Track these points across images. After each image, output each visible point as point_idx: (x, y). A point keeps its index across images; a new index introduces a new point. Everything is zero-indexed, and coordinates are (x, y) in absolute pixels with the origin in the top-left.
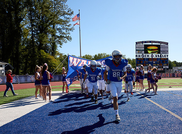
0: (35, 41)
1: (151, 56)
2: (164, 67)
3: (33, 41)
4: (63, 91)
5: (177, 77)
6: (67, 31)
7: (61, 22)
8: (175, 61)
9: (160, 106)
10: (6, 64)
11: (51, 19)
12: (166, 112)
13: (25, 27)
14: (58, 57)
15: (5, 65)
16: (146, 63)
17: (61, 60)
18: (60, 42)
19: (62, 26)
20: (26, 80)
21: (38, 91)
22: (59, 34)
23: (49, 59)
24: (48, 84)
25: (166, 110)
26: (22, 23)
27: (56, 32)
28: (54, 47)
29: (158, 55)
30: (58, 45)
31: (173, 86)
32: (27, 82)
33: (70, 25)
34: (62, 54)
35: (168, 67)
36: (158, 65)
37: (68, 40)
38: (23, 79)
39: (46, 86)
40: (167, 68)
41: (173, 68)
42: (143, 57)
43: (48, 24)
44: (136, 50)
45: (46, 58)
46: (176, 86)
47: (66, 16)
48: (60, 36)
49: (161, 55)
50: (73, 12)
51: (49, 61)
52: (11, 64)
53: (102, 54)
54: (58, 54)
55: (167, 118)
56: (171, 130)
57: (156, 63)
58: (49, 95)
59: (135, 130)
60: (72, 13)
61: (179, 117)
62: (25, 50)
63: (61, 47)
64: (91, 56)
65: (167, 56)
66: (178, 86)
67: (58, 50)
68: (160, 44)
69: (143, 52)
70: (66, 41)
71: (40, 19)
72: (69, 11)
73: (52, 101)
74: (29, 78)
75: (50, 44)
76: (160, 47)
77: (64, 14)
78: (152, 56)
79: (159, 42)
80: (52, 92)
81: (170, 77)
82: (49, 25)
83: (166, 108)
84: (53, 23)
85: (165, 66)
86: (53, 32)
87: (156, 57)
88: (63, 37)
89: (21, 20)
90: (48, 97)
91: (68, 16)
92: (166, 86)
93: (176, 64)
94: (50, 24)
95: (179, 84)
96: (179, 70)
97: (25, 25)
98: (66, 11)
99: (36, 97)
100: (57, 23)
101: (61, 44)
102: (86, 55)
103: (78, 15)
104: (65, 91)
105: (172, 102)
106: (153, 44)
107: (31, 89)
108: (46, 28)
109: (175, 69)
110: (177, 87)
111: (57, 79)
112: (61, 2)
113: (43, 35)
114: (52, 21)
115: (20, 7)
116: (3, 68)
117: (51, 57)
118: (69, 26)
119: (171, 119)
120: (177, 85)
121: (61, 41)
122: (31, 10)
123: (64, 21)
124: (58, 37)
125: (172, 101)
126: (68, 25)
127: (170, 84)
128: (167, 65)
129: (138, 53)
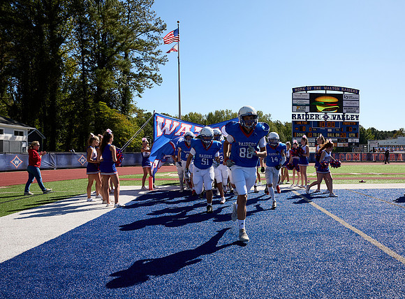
0: (89, 83)
1: (324, 117)
2: (350, 141)
3: (84, 85)
4: (143, 185)
5: (377, 160)
6: (153, 63)
7: (141, 45)
8: (373, 129)
9: (341, 221)
10: (31, 130)
11: (121, 39)
12: (352, 232)
13: (69, 55)
14: (134, 116)
15: (29, 132)
16: (313, 132)
17: (140, 124)
18: (138, 86)
19: (143, 54)
20: (70, 163)
21: (94, 185)
22: (137, 69)
23: (115, 120)
24: (113, 171)
25: (353, 229)
26: (63, 47)
27: (131, 67)
28: (126, 96)
29: (339, 116)
30: (135, 93)
31: (369, 179)
32: (72, 166)
33: (159, 52)
34: (143, 111)
35: (357, 141)
36: (338, 135)
37: (155, 82)
38: (63, 161)
39: (109, 176)
40: (355, 143)
41: (369, 142)
42: (306, 119)
43: (115, 49)
44: (293, 105)
45: (110, 119)
46: (374, 179)
47: (151, 33)
48: (138, 73)
49: (343, 116)
50: (165, 25)
51: (116, 125)
52: (40, 130)
53: (222, 112)
54: (134, 110)
55: (355, 246)
56: (363, 271)
57: (334, 132)
58: (115, 193)
59: (288, 269)
60: (164, 28)
61: (380, 245)
62: (68, 101)
63: (140, 96)
64: (200, 116)
65: (357, 117)
66: (379, 179)
67: (134, 103)
68: (342, 93)
69: (307, 108)
70: (150, 83)
71: (99, 38)
72: (157, 24)
73: (120, 207)
74: (76, 159)
75: (119, 90)
76: (343, 99)
77: (148, 29)
78: (326, 117)
79: (340, 89)
80: (121, 188)
81: (361, 161)
82: (116, 51)
83: (353, 226)
84: (125, 48)
85: (352, 137)
86: (125, 66)
87: (334, 118)
88: (146, 75)
89: (62, 40)
90: (112, 198)
91: (156, 34)
92: (353, 179)
93: (376, 135)
94: (119, 49)
95: (380, 176)
96: (381, 146)
97: (70, 51)
98: (152, 23)
99: (89, 198)
100: (134, 48)
101: (140, 91)
102: (191, 114)
103: (176, 32)
104: (147, 187)
105: (366, 212)
106: (328, 92)
107: (80, 181)
108: (110, 59)
109: (372, 144)
110: (377, 181)
111: (132, 161)
112: (142, 6)
113: (105, 72)
114: (123, 44)
115: (60, 14)
116: (25, 138)
117: (120, 116)
118: (156, 54)
119: (362, 247)
120: (377, 178)
121: (141, 84)
122: (82, 22)
123: (147, 45)
124: (135, 76)
125: (365, 210)
126: (154, 51)
127: (362, 176)
128: (356, 137)
129: (297, 111)
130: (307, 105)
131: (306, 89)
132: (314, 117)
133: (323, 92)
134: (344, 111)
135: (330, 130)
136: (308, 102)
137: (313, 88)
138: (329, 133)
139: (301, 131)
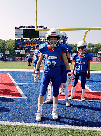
16: (24, 47)
29: (37, 39)
44: (15, 35)
69: (22, 37)
79: (38, 27)
87: (35, 41)
129: (17, 38)
130: (21, 35)
131: (21, 27)
132: (25, 40)
133: (30, 29)
134: (40, 37)
135: (32, 46)
136: (22, 34)
137: (24, 27)
138: (32, 48)
139: (19, 47)
